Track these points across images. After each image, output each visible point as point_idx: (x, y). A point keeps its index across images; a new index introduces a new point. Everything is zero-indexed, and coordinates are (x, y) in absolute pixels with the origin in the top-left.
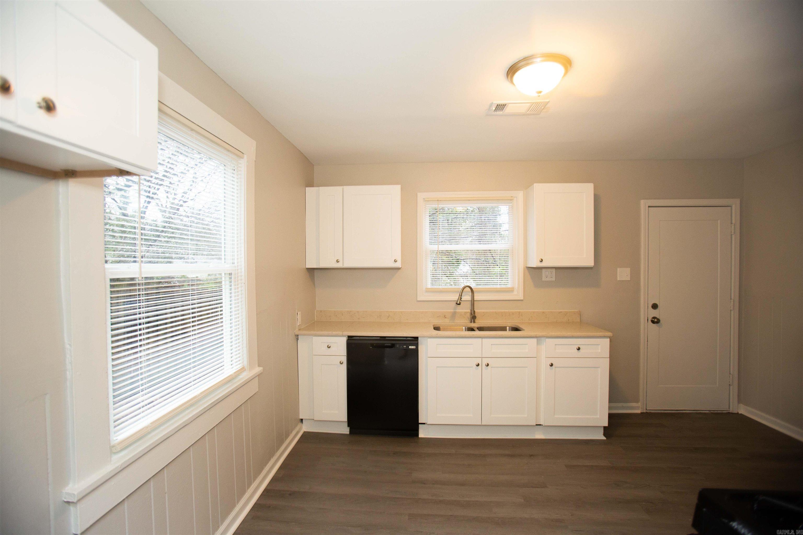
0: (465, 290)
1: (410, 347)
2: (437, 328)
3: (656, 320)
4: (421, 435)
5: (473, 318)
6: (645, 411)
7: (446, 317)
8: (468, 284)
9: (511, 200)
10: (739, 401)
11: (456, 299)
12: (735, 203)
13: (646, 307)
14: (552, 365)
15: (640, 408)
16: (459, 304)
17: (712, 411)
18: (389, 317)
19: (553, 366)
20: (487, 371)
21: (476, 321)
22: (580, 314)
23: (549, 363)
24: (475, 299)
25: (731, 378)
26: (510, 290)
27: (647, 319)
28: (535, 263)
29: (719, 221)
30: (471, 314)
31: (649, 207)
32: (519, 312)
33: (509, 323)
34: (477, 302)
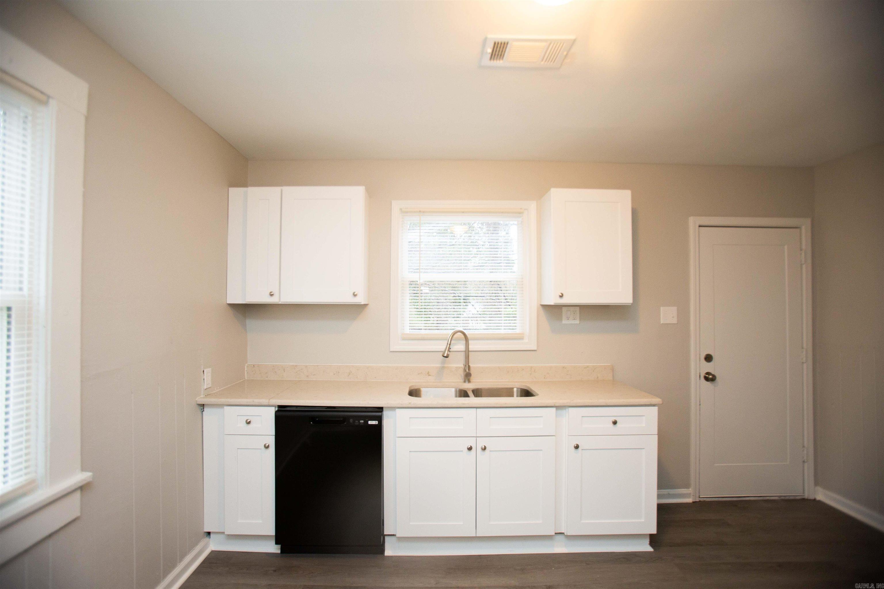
0: (455, 336)
1: (370, 422)
2: (414, 393)
3: (711, 377)
4: (388, 552)
5: (468, 376)
6: (697, 500)
7: (430, 374)
8: (461, 329)
9: (520, 213)
10: (816, 484)
11: (443, 350)
12: (805, 224)
13: (698, 360)
14: (577, 447)
15: (692, 497)
16: (447, 357)
17: (782, 498)
18: (350, 375)
19: (579, 448)
20: (482, 457)
21: (472, 378)
22: (613, 369)
23: (574, 444)
24: (470, 350)
25: (805, 452)
26: (519, 338)
27: (699, 375)
28: (552, 300)
29: (786, 247)
30: (465, 370)
31: (700, 226)
32: (531, 367)
33: (517, 384)
34: (473, 353)
